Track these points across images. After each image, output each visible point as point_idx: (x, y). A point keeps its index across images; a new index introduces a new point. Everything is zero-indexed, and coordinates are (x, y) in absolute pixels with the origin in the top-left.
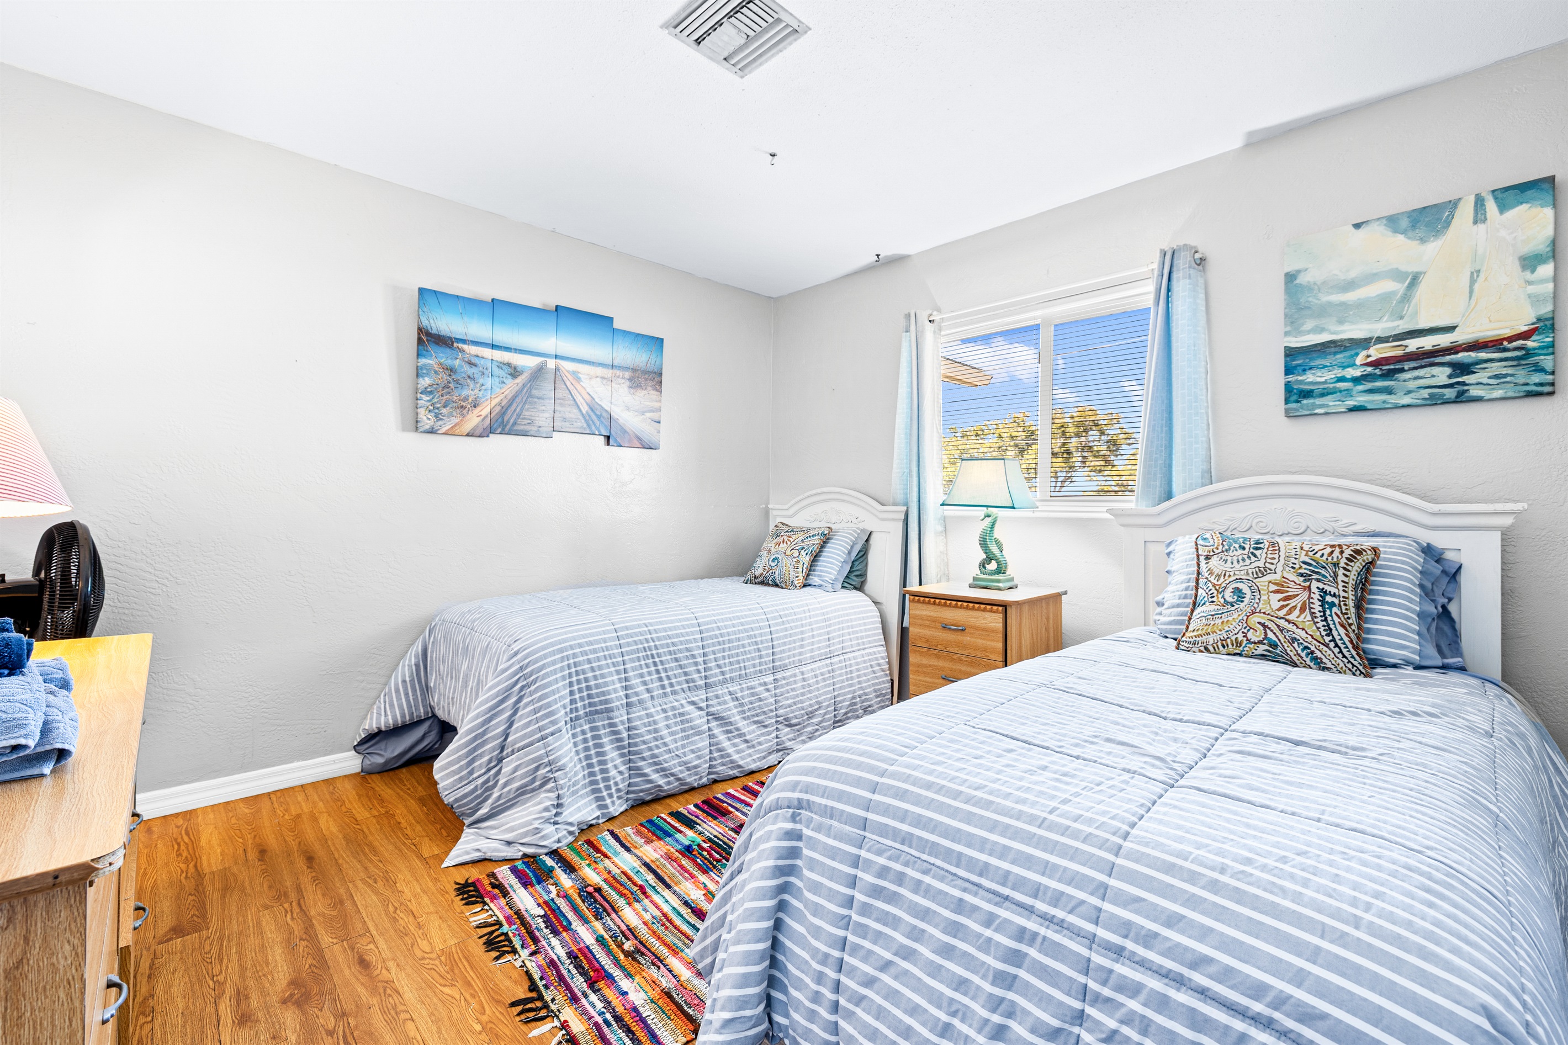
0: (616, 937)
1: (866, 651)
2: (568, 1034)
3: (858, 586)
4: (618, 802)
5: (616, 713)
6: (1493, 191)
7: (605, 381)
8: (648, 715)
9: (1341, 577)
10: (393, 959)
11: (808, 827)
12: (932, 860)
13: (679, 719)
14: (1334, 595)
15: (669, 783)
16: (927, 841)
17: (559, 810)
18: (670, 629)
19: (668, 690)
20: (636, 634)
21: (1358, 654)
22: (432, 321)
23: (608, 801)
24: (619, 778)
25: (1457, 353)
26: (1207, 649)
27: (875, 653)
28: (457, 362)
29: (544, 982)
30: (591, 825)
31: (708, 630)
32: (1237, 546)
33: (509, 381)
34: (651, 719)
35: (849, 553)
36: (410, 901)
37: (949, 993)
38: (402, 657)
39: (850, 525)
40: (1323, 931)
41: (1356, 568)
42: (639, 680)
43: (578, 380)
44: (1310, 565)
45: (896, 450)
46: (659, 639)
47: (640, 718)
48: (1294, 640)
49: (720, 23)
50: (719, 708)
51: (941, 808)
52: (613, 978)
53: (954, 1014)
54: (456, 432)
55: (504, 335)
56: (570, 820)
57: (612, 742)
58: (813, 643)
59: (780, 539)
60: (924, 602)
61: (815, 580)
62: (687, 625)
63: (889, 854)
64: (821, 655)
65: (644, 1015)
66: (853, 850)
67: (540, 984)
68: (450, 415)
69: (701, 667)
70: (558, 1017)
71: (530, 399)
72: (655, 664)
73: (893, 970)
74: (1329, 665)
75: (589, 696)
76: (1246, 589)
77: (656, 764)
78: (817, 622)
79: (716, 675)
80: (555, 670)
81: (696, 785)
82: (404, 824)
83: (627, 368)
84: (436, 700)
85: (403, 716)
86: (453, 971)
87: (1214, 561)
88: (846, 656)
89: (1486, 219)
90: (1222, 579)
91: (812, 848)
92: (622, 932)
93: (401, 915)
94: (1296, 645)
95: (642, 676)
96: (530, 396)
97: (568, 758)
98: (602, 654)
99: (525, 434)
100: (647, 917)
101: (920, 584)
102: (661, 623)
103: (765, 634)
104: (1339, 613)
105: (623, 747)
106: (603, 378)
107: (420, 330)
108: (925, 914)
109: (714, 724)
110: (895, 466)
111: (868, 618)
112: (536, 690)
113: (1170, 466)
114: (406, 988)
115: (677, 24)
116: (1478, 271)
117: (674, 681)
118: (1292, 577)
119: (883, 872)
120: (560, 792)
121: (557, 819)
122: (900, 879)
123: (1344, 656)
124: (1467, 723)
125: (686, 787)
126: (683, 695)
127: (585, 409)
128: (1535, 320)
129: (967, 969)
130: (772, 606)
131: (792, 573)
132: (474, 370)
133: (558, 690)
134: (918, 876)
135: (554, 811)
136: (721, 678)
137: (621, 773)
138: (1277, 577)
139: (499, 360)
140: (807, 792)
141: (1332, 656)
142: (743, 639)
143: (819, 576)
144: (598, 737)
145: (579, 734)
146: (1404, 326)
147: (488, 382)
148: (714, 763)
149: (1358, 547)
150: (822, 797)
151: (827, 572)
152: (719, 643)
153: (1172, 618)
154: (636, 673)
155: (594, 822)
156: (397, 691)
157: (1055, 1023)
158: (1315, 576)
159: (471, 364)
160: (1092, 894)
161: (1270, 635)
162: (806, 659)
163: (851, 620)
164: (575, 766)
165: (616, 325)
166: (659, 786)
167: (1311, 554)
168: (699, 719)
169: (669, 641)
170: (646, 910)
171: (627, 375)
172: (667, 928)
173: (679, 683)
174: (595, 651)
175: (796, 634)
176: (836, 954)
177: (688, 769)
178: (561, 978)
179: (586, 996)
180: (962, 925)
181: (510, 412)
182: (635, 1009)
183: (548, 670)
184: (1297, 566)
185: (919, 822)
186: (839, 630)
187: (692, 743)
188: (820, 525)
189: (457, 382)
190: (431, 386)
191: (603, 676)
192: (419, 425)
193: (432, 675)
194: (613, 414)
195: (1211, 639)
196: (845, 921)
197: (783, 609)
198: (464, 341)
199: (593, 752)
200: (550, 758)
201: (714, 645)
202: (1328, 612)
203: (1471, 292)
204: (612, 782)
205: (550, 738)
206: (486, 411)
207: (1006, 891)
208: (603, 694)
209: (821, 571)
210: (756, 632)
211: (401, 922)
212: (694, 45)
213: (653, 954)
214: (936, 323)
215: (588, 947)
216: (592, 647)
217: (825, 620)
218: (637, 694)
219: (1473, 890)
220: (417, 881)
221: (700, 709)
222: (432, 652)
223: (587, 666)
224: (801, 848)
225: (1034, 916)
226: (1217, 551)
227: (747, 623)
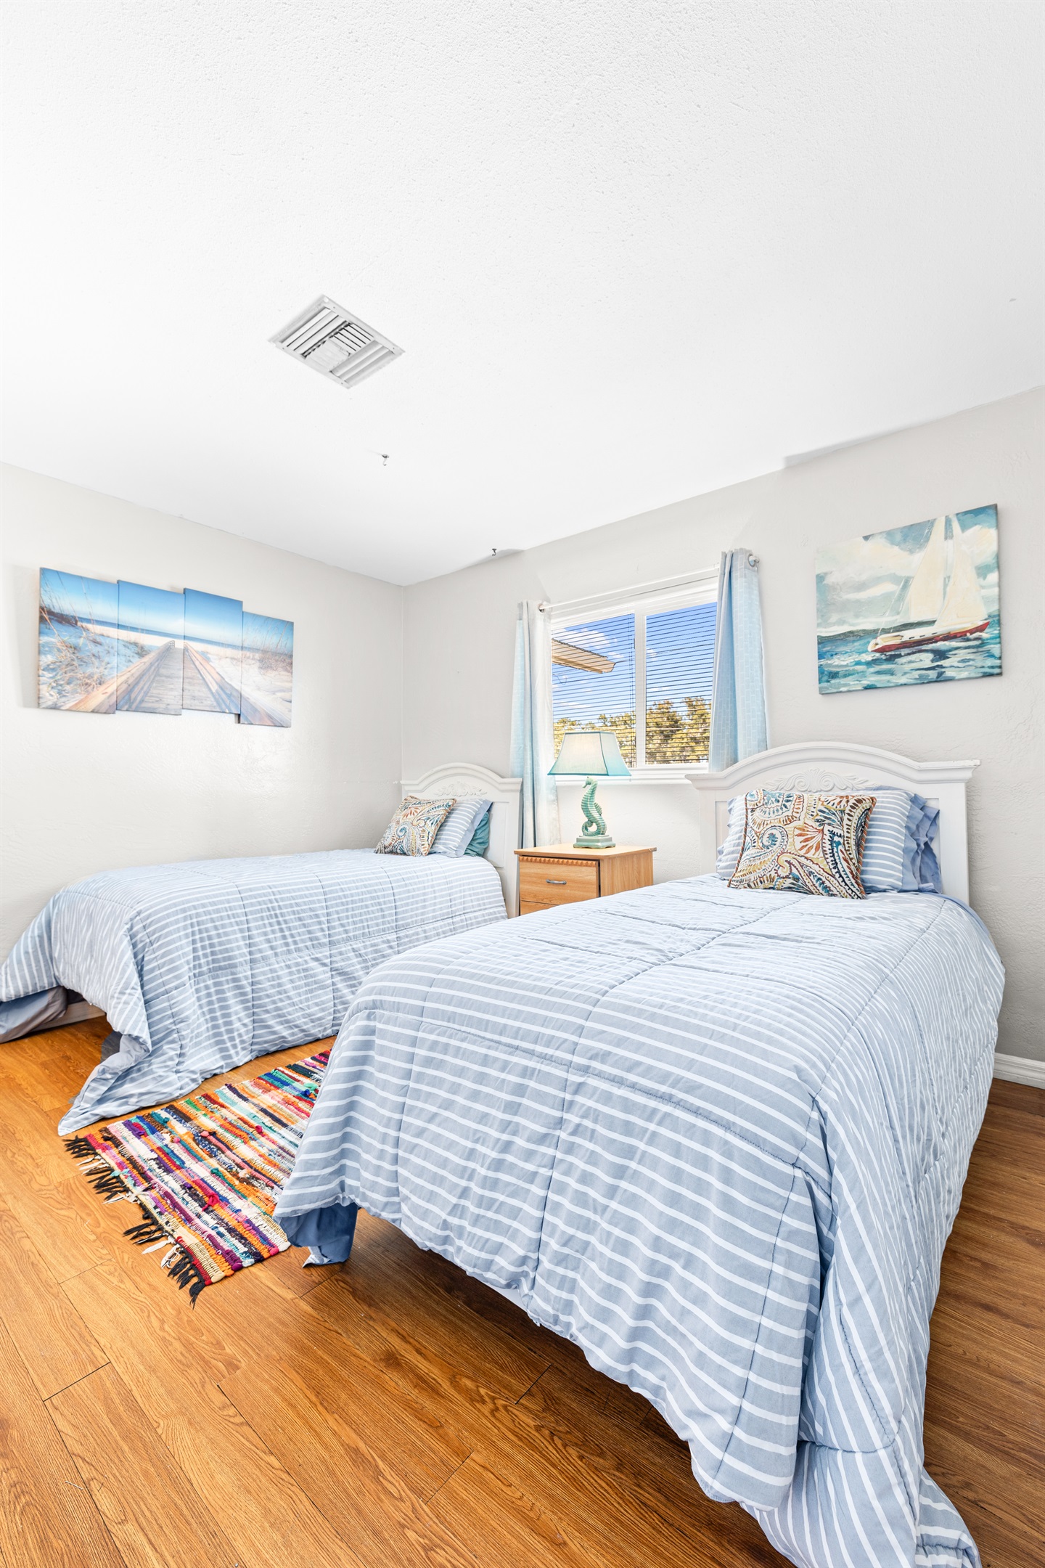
0: (231, 1169)
1: (487, 911)
2: (182, 1247)
3: (481, 853)
4: (242, 1053)
5: (239, 969)
6: (957, 514)
7: (235, 662)
8: (272, 971)
9: (846, 822)
10: (11, 1193)
11: (380, 1022)
12: (468, 1030)
13: (302, 974)
14: (840, 836)
15: (293, 1034)
16: (466, 1016)
17: (181, 1059)
18: (294, 891)
19: (292, 947)
20: (260, 896)
21: (856, 882)
22: (54, 600)
23: (232, 1052)
24: (243, 1030)
25: (936, 642)
26: (749, 886)
27: (495, 913)
28: (81, 641)
29: (158, 1210)
30: (215, 1075)
31: (331, 892)
32: (774, 800)
33: (136, 660)
34: (274, 975)
35: (473, 822)
36: (29, 1147)
37: (474, 1126)
38: (25, 928)
39: (474, 797)
40: (712, 1035)
41: (857, 814)
42: (262, 938)
43: (208, 660)
44: (824, 812)
45: (513, 727)
46: (283, 900)
47: (264, 973)
48: (811, 873)
49: (322, 341)
50: (343, 964)
51: (478, 990)
52: (227, 1201)
53: (476, 1141)
54: (81, 709)
55: (129, 615)
56: (192, 1069)
57: (235, 996)
58: (435, 904)
59: (408, 811)
60: (531, 861)
61: (439, 847)
62: (311, 887)
63: (438, 1031)
64: (443, 914)
65: (256, 1225)
66: (413, 1033)
67: (155, 1212)
68: (74, 692)
69: (325, 926)
70: (172, 1235)
71: (158, 678)
72: (279, 923)
73: (437, 1120)
74: (835, 892)
75: (213, 953)
76: (778, 835)
77: (280, 1016)
78: (439, 885)
79: (339, 933)
80: (178, 928)
81: (320, 1036)
82: (24, 1084)
83: (258, 650)
84: (61, 969)
85: (26, 986)
86: (69, 1197)
87: (757, 812)
88: (467, 916)
89: (953, 536)
90: (762, 828)
91: (383, 1038)
92: (237, 1165)
93: (20, 1158)
94: (812, 877)
95: (265, 934)
96: (158, 675)
97: (191, 1011)
98: (226, 913)
99: (153, 711)
100: (264, 1151)
101: (535, 846)
102: (285, 885)
103: (388, 895)
104: (843, 850)
105: (247, 1001)
106: (232, 659)
107: (42, 609)
108: (461, 1072)
109: (337, 979)
110: (512, 742)
111: (489, 881)
112: (160, 947)
113: (735, 737)
114: (22, 1214)
115: (283, 339)
116: (949, 577)
117: (297, 938)
118: (811, 822)
119: (434, 1046)
120: (183, 1042)
121: (178, 1068)
122: (445, 1049)
123: (846, 884)
124: (908, 923)
125: (310, 1038)
126: (307, 952)
127: (214, 688)
128: (987, 617)
129: (487, 1106)
130: (396, 870)
131: (418, 842)
132: (99, 648)
133: (181, 947)
134: (457, 1043)
135: (177, 1060)
136: (344, 936)
137: (245, 1025)
138: (799, 824)
139: (125, 639)
140: (380, 994)
141: (837, 884)
142: (367, 900)
143: (444, 844)
144: (222, 992)
145: (203, 989)
146: (900, 620)
147: (114, 660)
148: (338, 1015)
149: (860, 798)
150: (392, 995)
151: (451, 840)
152: (343, 904)
153: (728, 863)
154: (260, 931)
155: (217, 1071)
156: (19, 962)
157: (543, 1130)
158: (827, 821)
159: (95, 642)
160: (572, 1034)
161: (794, 870)
162: (428, 919)
163: (472, 883)
164: (198, 1019)
165: (246, 608)
166: (283, 1037)
167: (825, 804)
168: (323, 974)
169: (293, 902)
170: (262, 1146)
171: (257, 656)
172: (283, 1157)
173: (303, 941)
174: (218, 911)
175: (418, 896)
176: (397, 1116)
177: (312, 1021)
178: (175, 1205)
179: (199, 1216)
180: (486, 1074)
181: (137, 690)
182: (248, 1221)
183: (171, 928)
184: (815, 814)
185: (462, 1003)
186: (460, 891)
187: (316, 997)
188: (447, 798)
189: (81, 660)
190: (54, 663)
191: (226, 934)
192: (41, 701)
193: (56, 945)
194: (243, 693)
195: (752, 877)
196: (404, 1090)
197: (406, 873)
198: (89, 621)
199: (216, 1006)
200: (173, 1010)
201: (337, 905)
202: (835, 850)
203: (945, 594)
204: (235, 1034)
205: (174, 992)
206: (112, 689)
207: (516, 1043)
208: (227, 950)
209: (446, 839)
210: (379, 894)
211: (19, 1163)
212: (302, 358)
213: (268, 1178)
214: (545, 613)
215: (202, 1180)
216: (215, 907)
217: (447, 883)
218: (260, 951)
219: (831, 1012)
220: (37, 1130)
221: (324, 965)
222: (56, 923)
223: (210, 925)
224: (374, 1041)
225: (534, 1057)
226: (759, 805)
227: (371, 885)
